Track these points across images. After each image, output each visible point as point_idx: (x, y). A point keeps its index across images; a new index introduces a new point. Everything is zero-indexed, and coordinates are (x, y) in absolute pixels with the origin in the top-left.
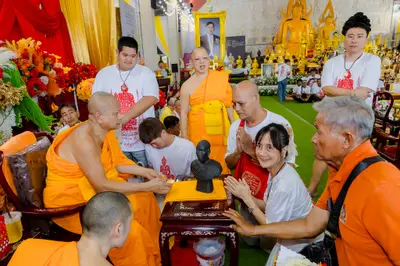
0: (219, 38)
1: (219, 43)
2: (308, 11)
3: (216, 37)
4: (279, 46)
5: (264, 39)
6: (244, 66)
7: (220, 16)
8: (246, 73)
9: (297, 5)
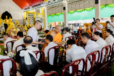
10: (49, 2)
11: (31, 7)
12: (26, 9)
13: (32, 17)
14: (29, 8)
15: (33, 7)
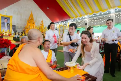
1: (10, 26)
2: (34, 21)
3: (8, 24)
4: (27, 30)
6: (15, 35)
7: (10, 17)
8: (16, 37)
10: (74, 19)
14: (58, 22)
15: (61, 22)
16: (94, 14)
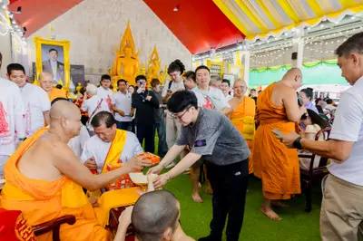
0: (63, 64)
1: (63, 70)
3: (59, 63)
5: (100, 70)
7: (64, 45)
9: (128, 46)
10: (258, 40)
11: (213, 50)
12: (201, 55)
13: (218, 72)
14: (208, 53)
15: (217, 51)
16: (322, 22)
